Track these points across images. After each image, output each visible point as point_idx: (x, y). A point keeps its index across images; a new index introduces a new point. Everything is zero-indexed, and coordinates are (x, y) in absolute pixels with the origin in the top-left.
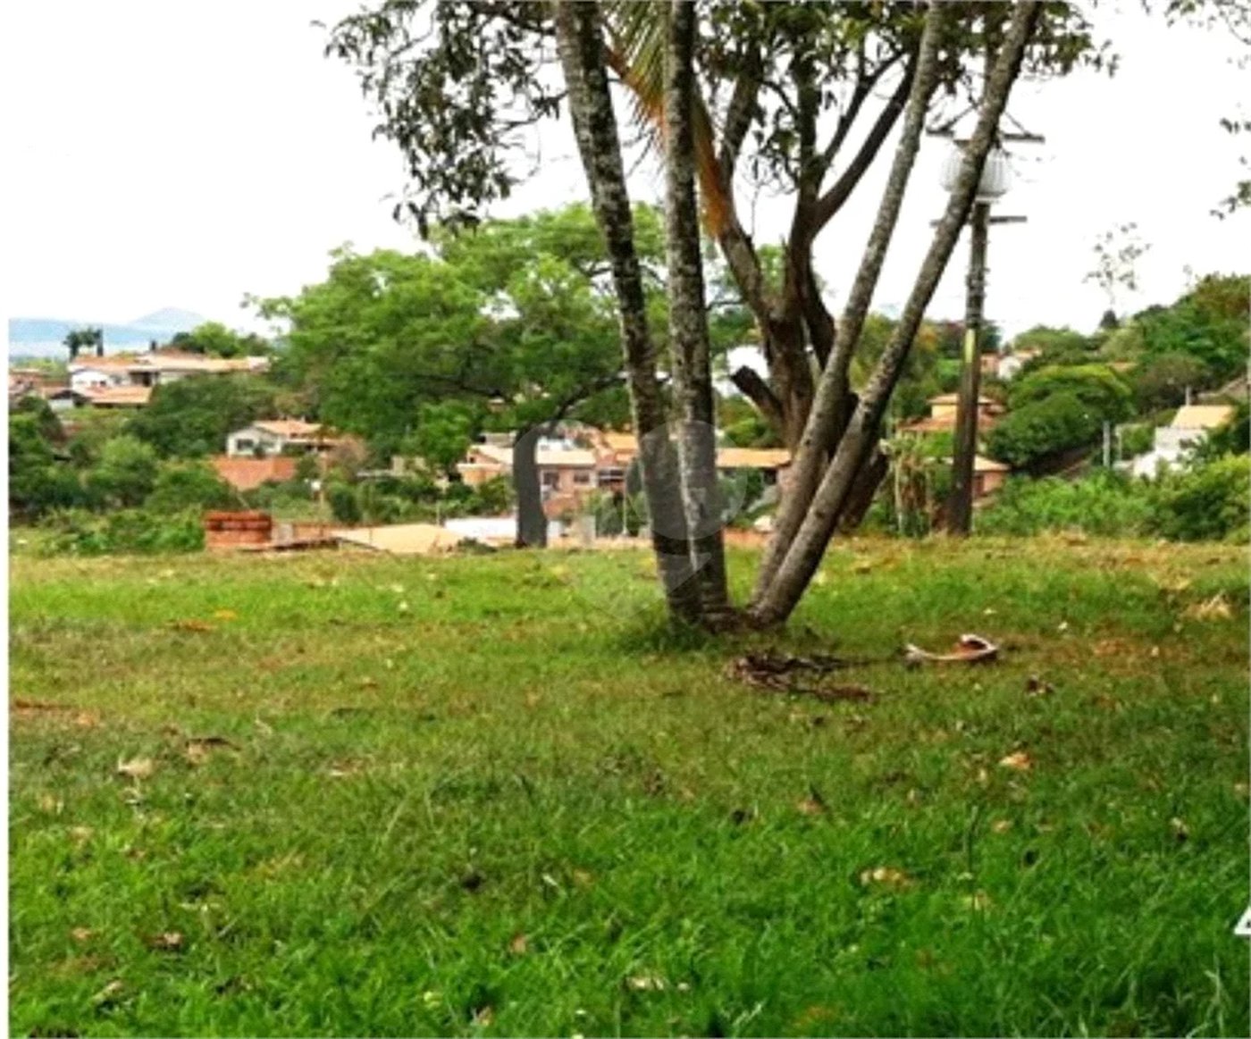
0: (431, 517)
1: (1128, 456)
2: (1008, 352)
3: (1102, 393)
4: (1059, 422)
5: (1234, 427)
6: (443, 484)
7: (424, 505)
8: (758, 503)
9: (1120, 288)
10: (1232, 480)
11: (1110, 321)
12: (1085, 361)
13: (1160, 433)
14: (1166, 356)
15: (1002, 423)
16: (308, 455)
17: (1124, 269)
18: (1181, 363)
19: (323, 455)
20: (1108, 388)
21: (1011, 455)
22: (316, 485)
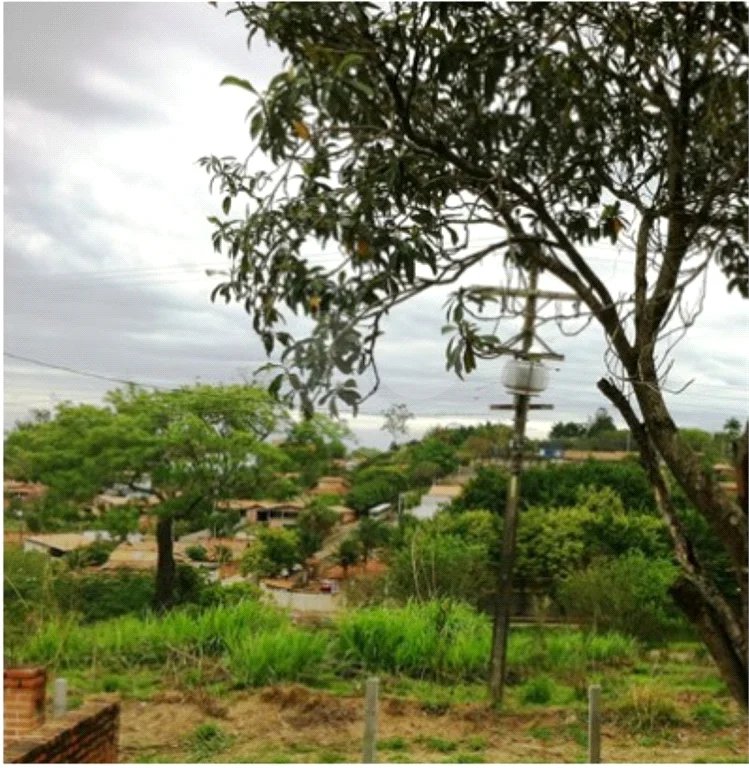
0: (76, 530)
1: (410, 507)
2: (349, 458)
3: (396, 478)
4: (378, 492)
5: (463, 498)
6: (82, 514)
7: (73, 524)
8: (237, 525)
9: (399, 433)
10: (470, 523)
11: (395, 447)
12: (387, 464)
13: (424, 498)
14: (424, 463)
15: (351, 491)
16: (15, 498)
17: (399, 425)
18: (431, 467)
19: (23, 498)
20: (399, 476)
21: (356, 505)
22: (20, 513)
